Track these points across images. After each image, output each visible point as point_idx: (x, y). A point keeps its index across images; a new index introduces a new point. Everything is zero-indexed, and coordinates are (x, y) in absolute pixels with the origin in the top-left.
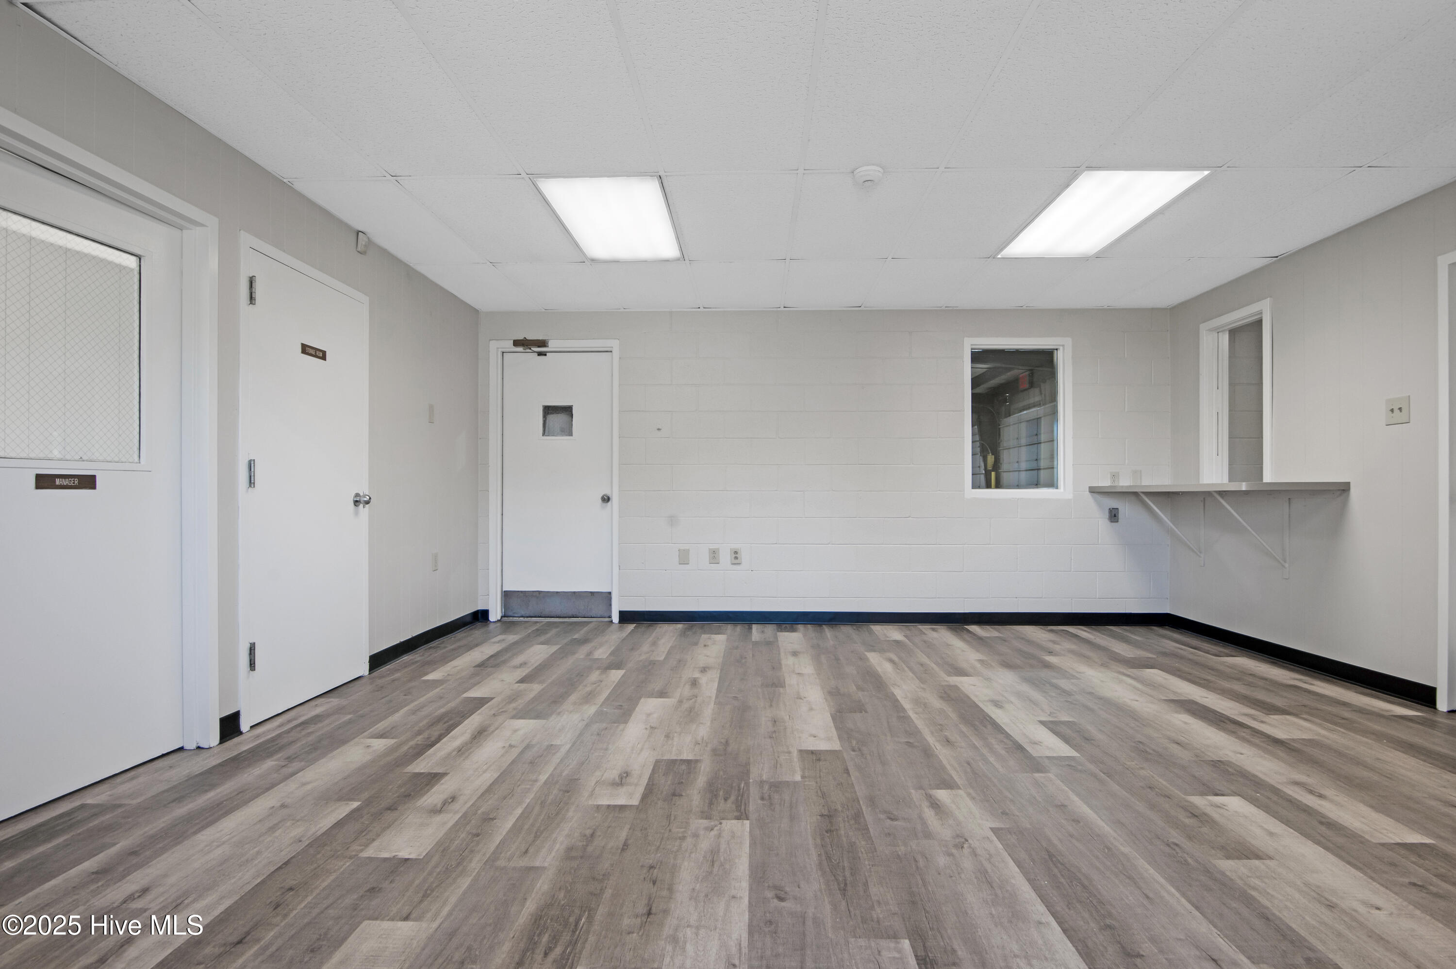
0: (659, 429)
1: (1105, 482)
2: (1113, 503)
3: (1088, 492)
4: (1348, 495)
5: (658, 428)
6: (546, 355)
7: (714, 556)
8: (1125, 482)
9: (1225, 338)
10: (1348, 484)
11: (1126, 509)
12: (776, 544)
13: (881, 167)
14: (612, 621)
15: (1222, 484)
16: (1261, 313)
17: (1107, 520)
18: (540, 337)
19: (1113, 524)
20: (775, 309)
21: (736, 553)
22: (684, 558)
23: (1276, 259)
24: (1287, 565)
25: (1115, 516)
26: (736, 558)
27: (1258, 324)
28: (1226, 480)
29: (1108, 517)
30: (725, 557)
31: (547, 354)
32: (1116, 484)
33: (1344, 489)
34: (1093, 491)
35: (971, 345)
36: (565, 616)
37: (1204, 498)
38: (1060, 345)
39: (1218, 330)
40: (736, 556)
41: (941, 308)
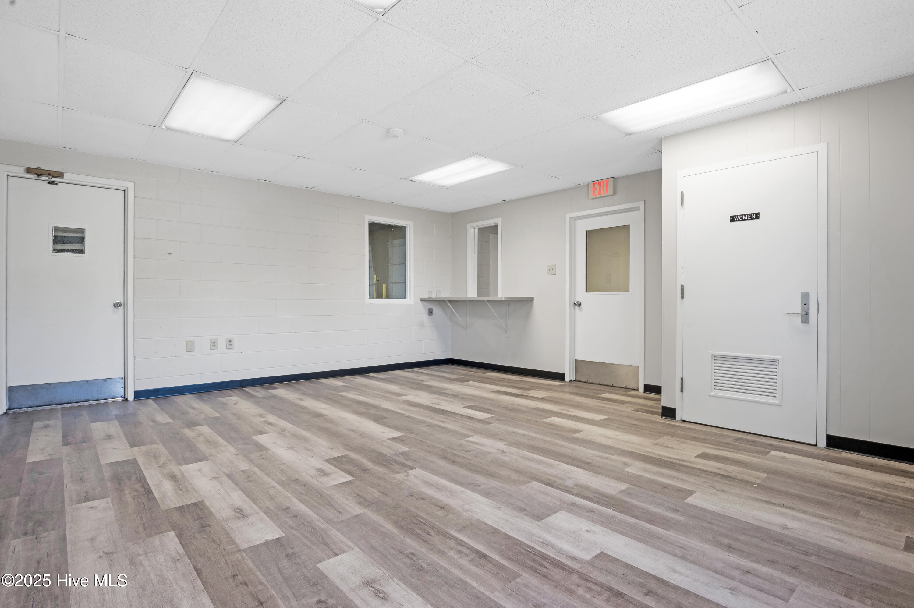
0: (170, 254)
1: (426, 296)
2: (430, 306)
3: (420, 301)
4: (533, 302)
5: (168, 252)
6: (56, 184)
7: (214, 344)
8: (434, 296)
9: (476, 230)
10: (533, 298)
11: (436, 310)
12: (258, 334)
13: (402, 129)
14: (127, 399)
15: (476, 298)
16: (497, 223)
17: (427, 314)
18: (56, 168)
19: (430, 316)
20: (258, 180)
21: (230, 341)
22: (190, 347)
23: (504, 201)
24: (508, 332)
25: (431, 312)
26: (230, 345)
27: (495, 227)
28: (477, 296)
29: (427, 313)
30: (222, 344)
31: (58, 184)
32: (431, 297)
33: (530, 300)
34: (422, 300)
35: (369, 219)
36: (77, 401)
37: (469, 304)
38: (408, 225)
39: (475, 228)
40: (230, 343)
41: (354, 197)
